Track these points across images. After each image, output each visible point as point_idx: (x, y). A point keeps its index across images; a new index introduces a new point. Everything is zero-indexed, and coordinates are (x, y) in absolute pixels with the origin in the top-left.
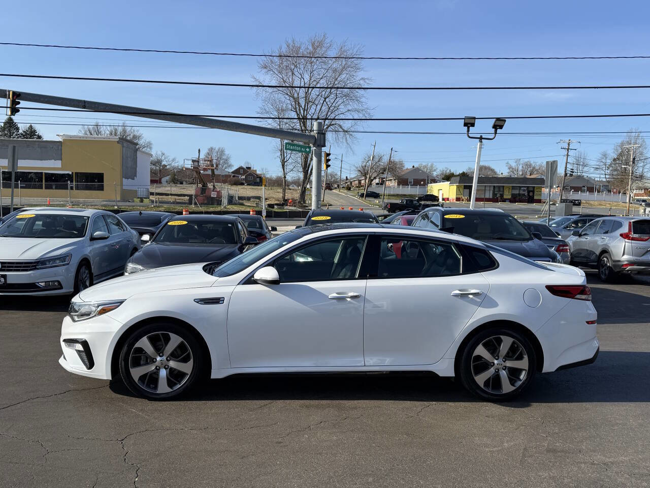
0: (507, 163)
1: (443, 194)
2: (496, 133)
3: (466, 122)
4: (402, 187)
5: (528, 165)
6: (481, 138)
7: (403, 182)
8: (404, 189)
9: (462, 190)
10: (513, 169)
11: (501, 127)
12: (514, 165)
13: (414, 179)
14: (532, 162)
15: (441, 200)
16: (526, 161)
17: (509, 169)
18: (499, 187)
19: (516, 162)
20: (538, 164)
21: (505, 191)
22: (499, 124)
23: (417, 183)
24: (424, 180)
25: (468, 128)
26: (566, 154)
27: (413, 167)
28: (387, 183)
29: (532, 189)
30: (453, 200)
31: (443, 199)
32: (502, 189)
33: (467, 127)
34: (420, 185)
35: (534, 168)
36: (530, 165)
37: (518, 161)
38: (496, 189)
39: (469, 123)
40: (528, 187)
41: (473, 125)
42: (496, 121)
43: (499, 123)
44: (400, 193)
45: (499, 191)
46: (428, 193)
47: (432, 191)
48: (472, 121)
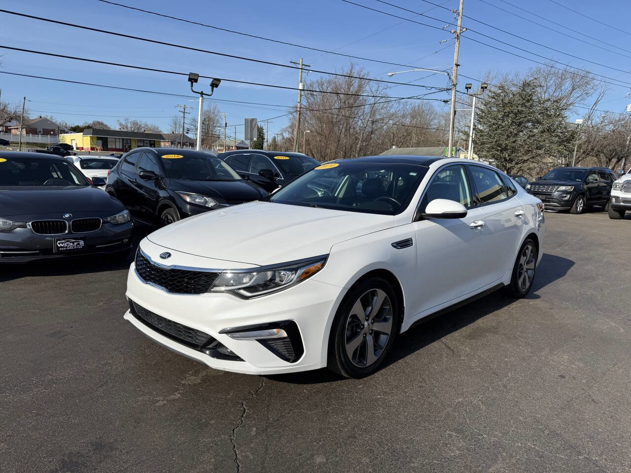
0: (118, 121)
1: (76, 144)
2: (213, 91)
3: (191, 77)
4: (32, 136)
5: (135, 123)
6: (202, 94)
7: (32, 130)
8: (34, 137)
9: (95, 140)
10: (123, 126)
11: (217, 86)
12: (124, 123)
13: (43, 129)
14: (138, 121)
15: (75, 149)
16: (133, 120)
17: (120, 125)
18: (127, 139)
19: (125, 120)
20: (142, 123)
21: (132, 143)
22: (215, 84)
23: (46, 132)
24: (54, 131)
25: (192, 83)
26: (183, 116)
27: (41, 117)
28: (13, 131)
29: (153, 142)
30: (88, 149)
31: (78, 148)
32: (129, 142)
33: (190, 82)
34: (51, 135)
35: (140, 126)
36: (137, 123)
37: (126, 120)
38: (125, 141)
39: (193, 79)
40: (150, 141)
41: (196, 81)
42: (213, 81)
43: (216, 82)
44: (31, 141)
45: (127, 143)
46: (61, 143)
47: (65, 141)
48: (195, 77)
